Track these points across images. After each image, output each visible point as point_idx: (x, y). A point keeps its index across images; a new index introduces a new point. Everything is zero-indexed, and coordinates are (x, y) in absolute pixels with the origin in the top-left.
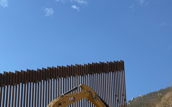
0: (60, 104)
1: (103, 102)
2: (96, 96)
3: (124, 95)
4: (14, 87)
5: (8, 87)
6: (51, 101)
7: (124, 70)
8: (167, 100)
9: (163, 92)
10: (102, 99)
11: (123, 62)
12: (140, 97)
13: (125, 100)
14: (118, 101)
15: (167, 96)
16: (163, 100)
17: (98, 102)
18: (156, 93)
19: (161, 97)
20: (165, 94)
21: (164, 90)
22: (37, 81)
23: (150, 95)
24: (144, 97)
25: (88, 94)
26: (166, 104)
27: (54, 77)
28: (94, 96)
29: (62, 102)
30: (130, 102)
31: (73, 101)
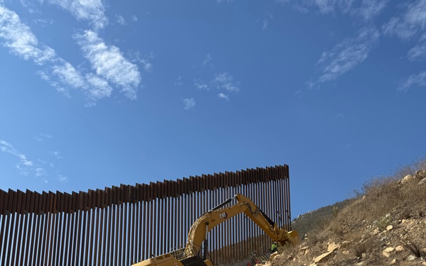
0: (207, 224)
1: (266, 217)
2: (256, 210)
3: (288, 211)
4: (148, 203)
5: (141, 203)
6: (195, 220)
7: (288, 177)
8: (345, 215)
9: (340, 205)
10: (264, 214)
11: (287, 166)
12: (309, 214)
13: (289, 217)
14: (280, 219)
15: (345, 210)
16: (339, 216)
17: (259, 218)
18: (329, 208)
19: (337, 211)
20: (342, 208)
21: (341, 203)
22: (177, 195)
23: (322, 210)
24: (314, 213)
25: (245, 208)
26: (344, 221)
27: (198, 189)
28: (253, 210)
29: (209, 221)
30: (295, 220)
31: (225, 218)
